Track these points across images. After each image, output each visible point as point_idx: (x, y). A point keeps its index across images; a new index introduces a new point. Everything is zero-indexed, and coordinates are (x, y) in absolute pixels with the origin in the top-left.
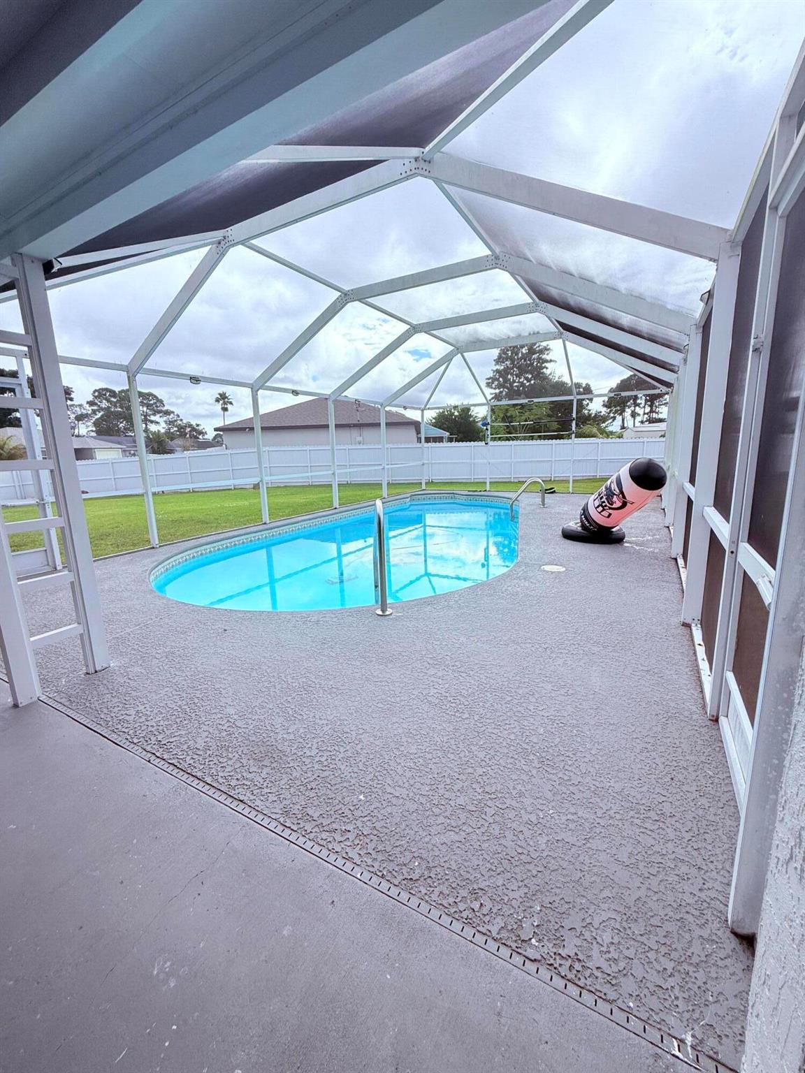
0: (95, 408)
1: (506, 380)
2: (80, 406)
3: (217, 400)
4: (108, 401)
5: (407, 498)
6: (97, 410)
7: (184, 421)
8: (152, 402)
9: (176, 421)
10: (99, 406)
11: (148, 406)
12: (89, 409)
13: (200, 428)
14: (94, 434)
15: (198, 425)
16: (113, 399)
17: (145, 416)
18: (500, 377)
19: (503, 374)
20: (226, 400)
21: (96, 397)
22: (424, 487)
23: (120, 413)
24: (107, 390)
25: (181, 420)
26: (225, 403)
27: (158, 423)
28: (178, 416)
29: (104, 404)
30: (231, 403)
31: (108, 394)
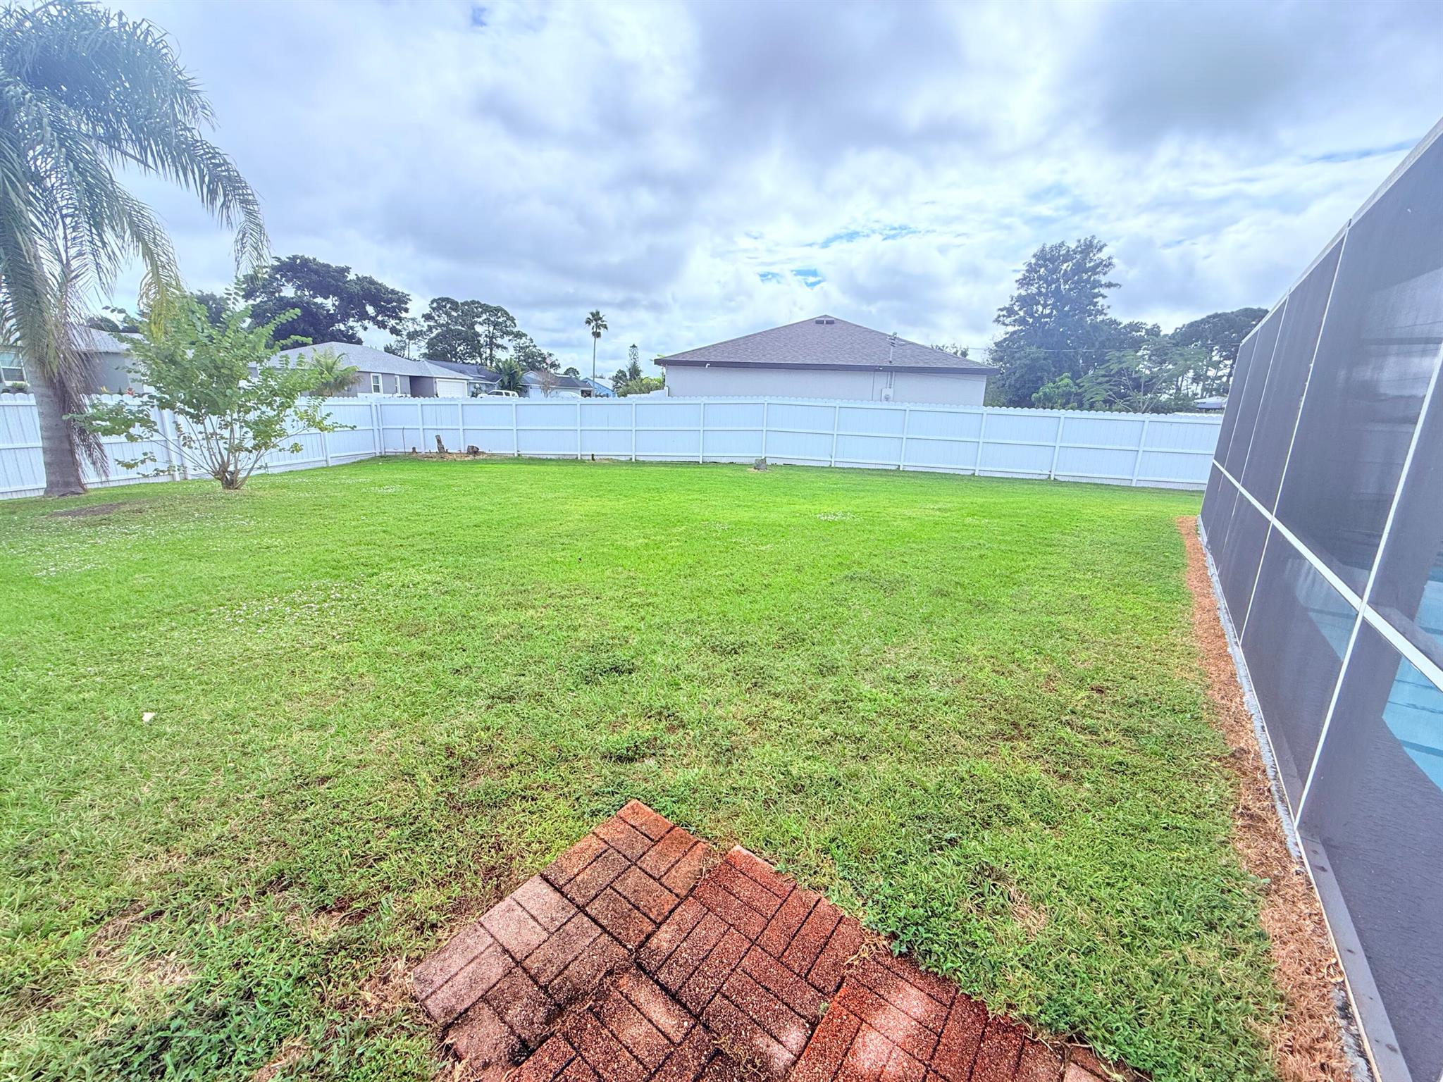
0: (432, 323)
2: (413, 320)
3: (588, 322)
4: (449, 315)
6: (434, 327)
7: (536, 349)
8: (500, 320)
9: (528, 347)
10: (436, 321)
11: (496, 325)
12: (425, 325)
13: (551, 359)
14: (427, 358)
15: (548, 355)
16: (454, 314)
17: (491, 338)
19: (1026, 302)
20: (600, 322)
21: (434, 309)
23: (460, 333)
24: (448, 300)
25: (535, 346)
26: (598, 326)
27: (505, 348)
28: (532, 341)
29: (443, 319)
30: (605, 327)
31: (448, 306)
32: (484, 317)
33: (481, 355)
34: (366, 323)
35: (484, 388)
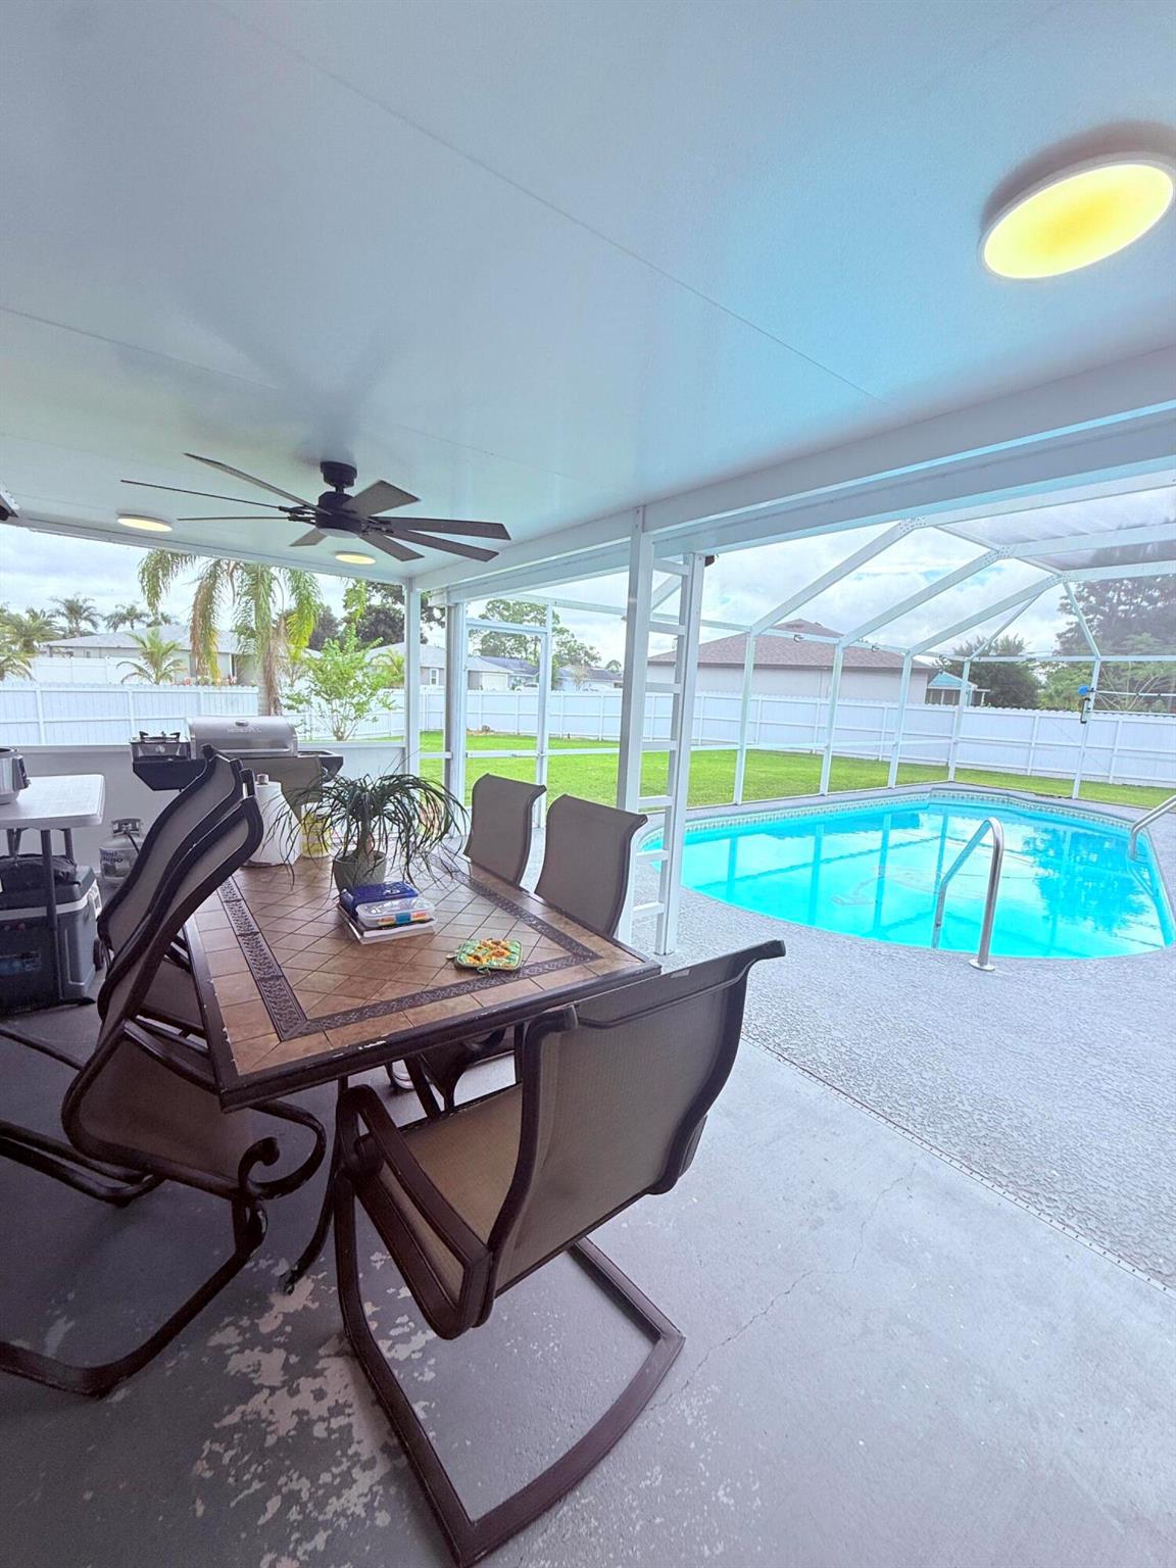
1: (1102, 601)
4: (501, 615)
5: (927, 792)
6: (488, 625)
7: (578, 643)
9: (569, 642)
13: (593, 652)
14: (479, 654)
15: (591, 648)
16: (506, 613)
18: (1091, 594)
19: (1098, 589)
22: (951, 777)
25: (575, 641)
28: (573, 636)
31: (502, 606)
32: (532, 615)
33: (526, 650)
34: (432, 624)
35: (523, 681)
